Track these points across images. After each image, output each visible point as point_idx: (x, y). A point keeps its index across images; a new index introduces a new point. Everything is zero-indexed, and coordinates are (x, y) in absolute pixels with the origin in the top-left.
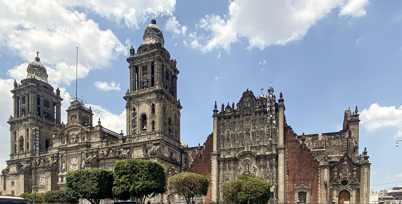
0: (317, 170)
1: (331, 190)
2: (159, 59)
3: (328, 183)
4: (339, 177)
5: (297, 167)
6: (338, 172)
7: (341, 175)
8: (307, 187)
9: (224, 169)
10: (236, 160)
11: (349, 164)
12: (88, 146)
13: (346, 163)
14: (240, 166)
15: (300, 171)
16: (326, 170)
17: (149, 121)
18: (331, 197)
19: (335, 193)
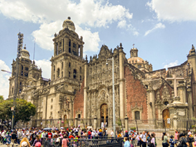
0: (146, 95)
1: (156, 109)
2: (66, 37)
3: (153, 104)
4: (161, 99)
5: (132, 93)
6: (160, 95)
7: (162, 97)
8: (139, 108)
9: (91, 97)
10: (97, 91)
11: (169, 88)
12: (35, 88)
13: (165, 87)
14: (100, 94)
15: (135, 95)
16: (151, 94)
17: (60, 72)
18: (156, 114)
19: (160, 112)
